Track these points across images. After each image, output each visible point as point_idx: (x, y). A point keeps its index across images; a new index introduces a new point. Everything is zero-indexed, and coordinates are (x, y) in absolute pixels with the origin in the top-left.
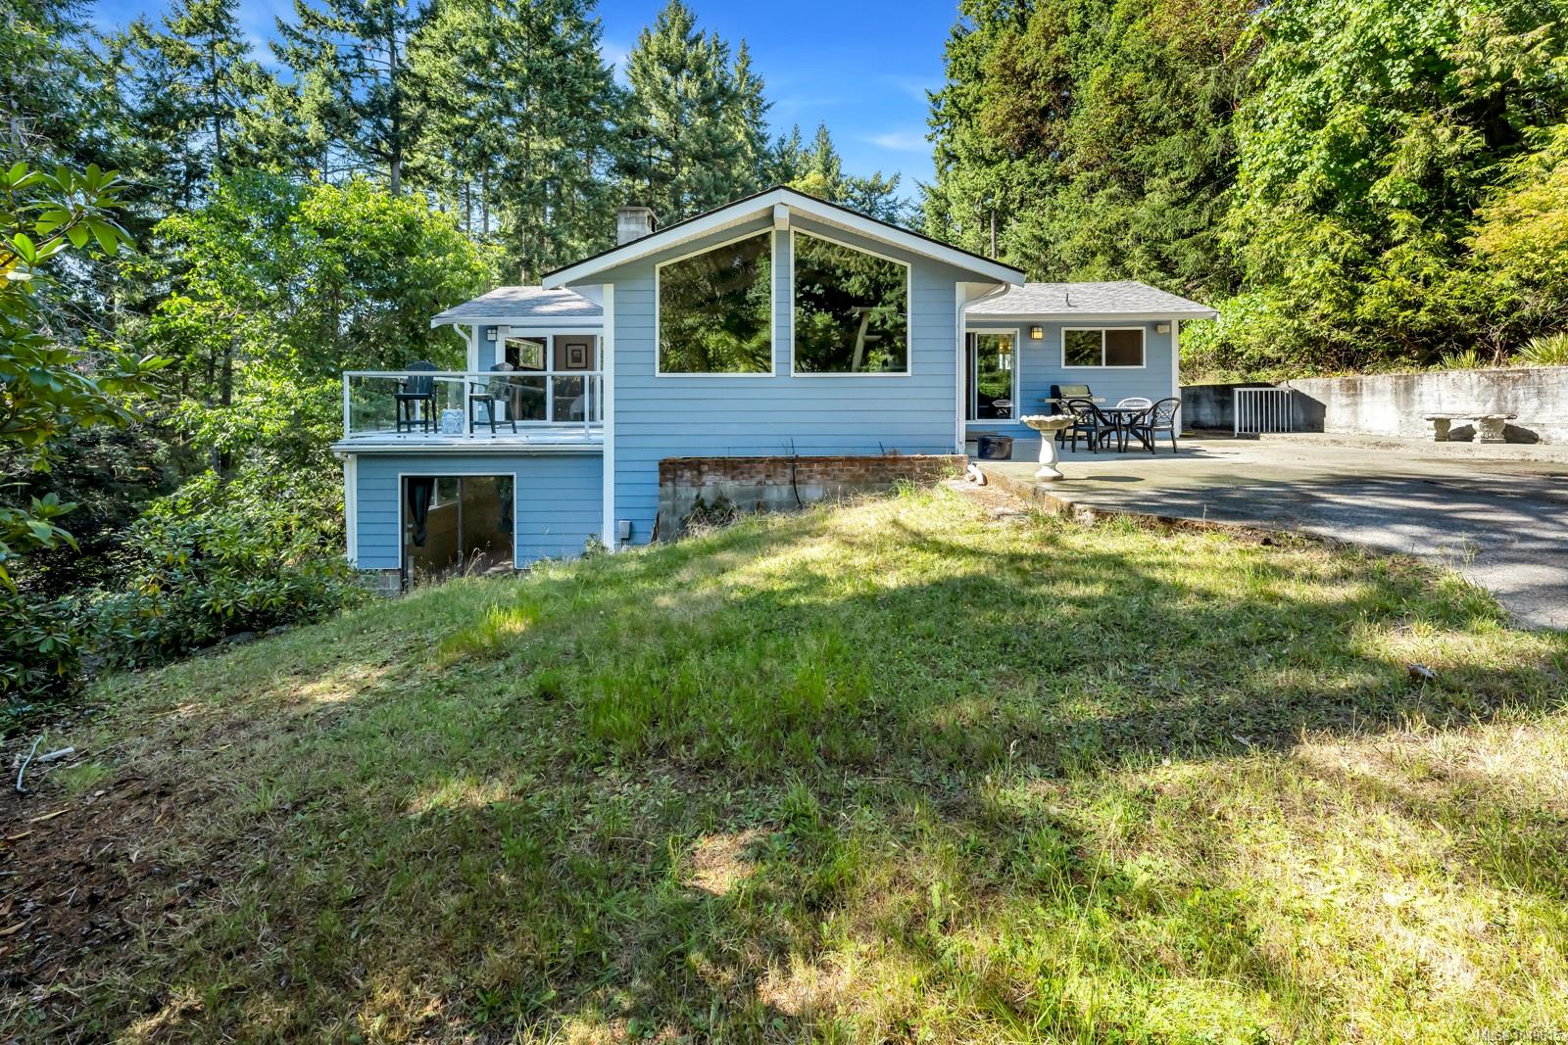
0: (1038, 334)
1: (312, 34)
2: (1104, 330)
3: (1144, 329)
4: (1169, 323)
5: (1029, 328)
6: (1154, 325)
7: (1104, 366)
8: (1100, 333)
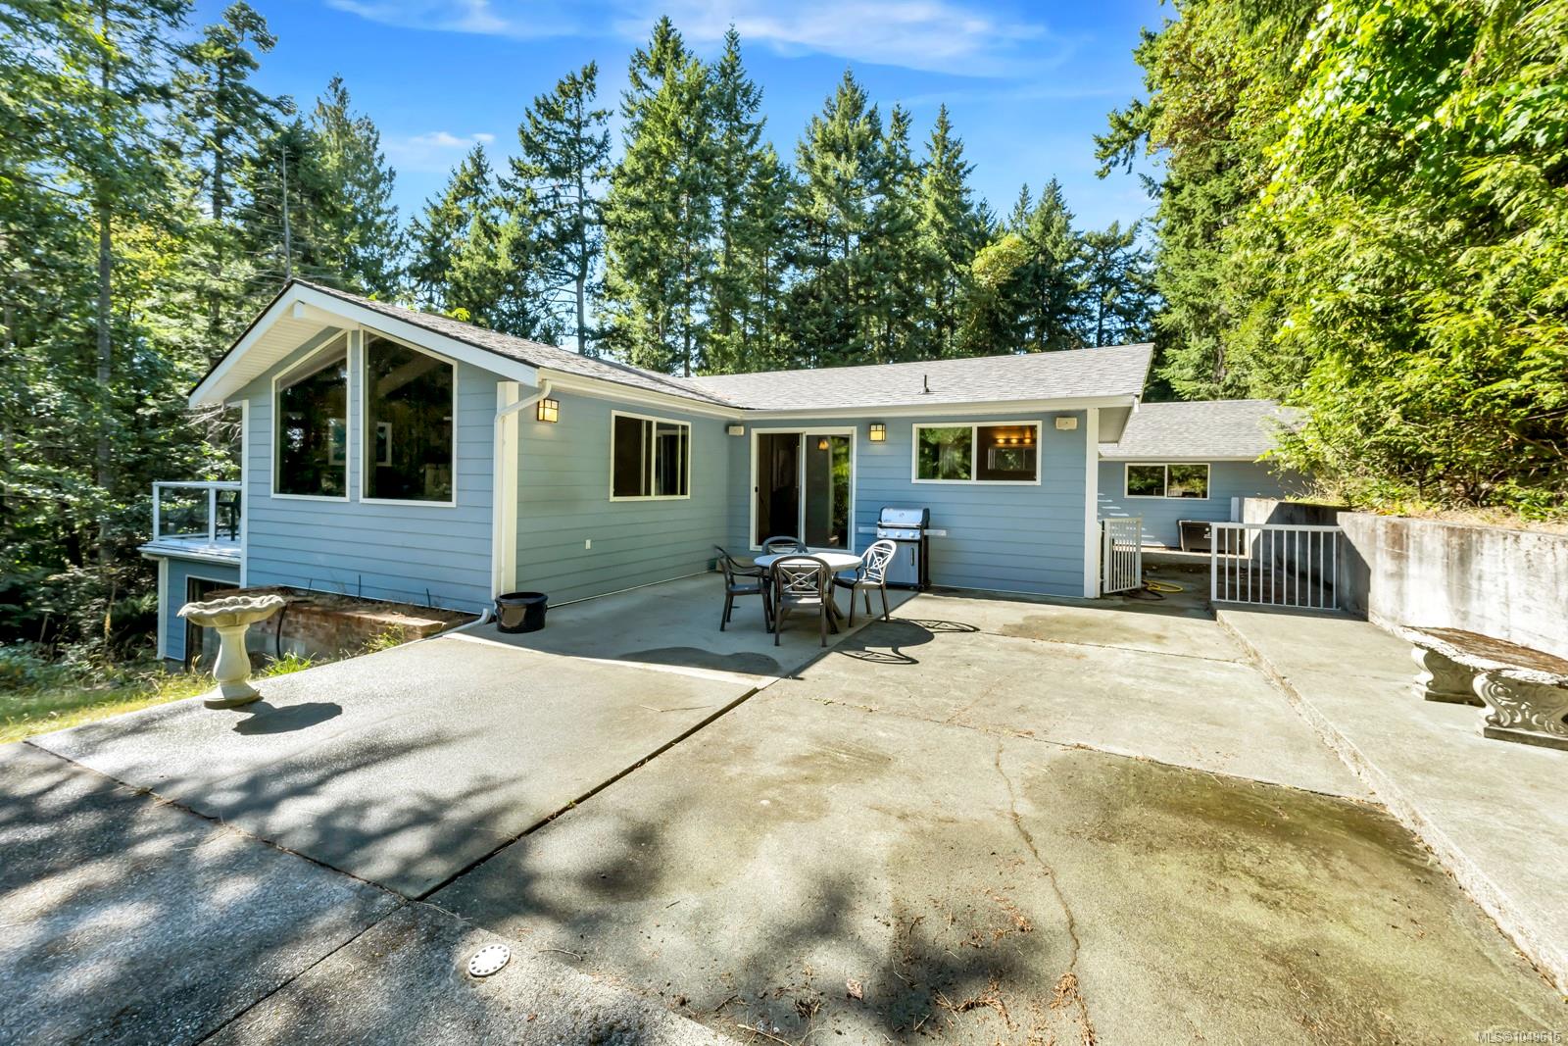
0: (877, 435)
1: (521, 183)
2: (975, 426)
3: (1039, 424)
4: (1081, 415)
5: (867, 424)
6: (1052, 417)
7: (974, 481)
8: (970, 429)
